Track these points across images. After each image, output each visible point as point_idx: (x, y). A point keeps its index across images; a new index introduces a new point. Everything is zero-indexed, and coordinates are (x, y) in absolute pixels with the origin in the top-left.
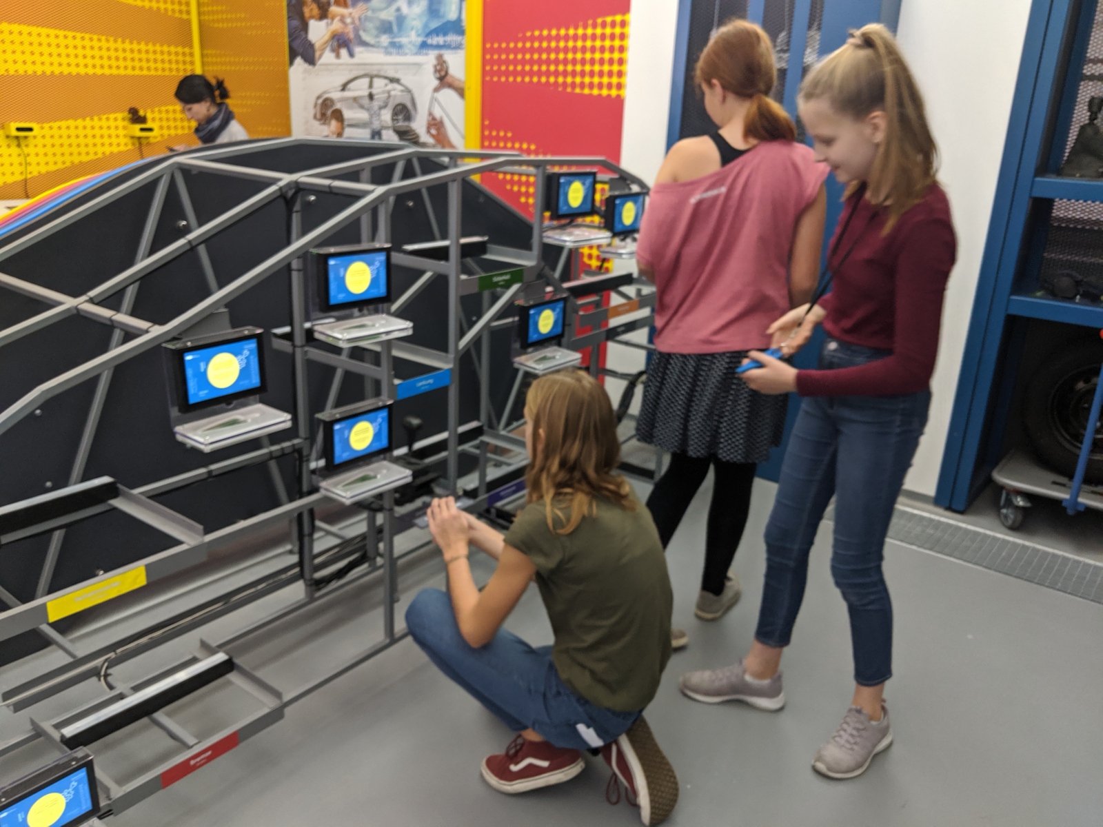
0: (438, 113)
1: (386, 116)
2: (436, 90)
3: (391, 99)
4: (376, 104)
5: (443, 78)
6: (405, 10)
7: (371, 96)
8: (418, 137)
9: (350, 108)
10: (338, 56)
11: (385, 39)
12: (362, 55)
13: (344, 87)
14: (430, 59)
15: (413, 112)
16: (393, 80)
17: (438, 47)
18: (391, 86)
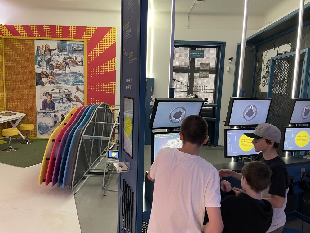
0: (77, 95)
1: (64, 96)
2: (76, 91)
3: (65, 93)
4: (61, 94)
5: (78, 89)
6: (69, 78)
7: (60, 92)
8: (72, 99)
9: (54, 94)
10: (51, 85)
11: (64, 83)
12: (57, 85)
13: (52, 90)
14: (75, 86)
15: (71, 95)
16: (65, 90)
17: (77, 84)
18: (65, 91)
